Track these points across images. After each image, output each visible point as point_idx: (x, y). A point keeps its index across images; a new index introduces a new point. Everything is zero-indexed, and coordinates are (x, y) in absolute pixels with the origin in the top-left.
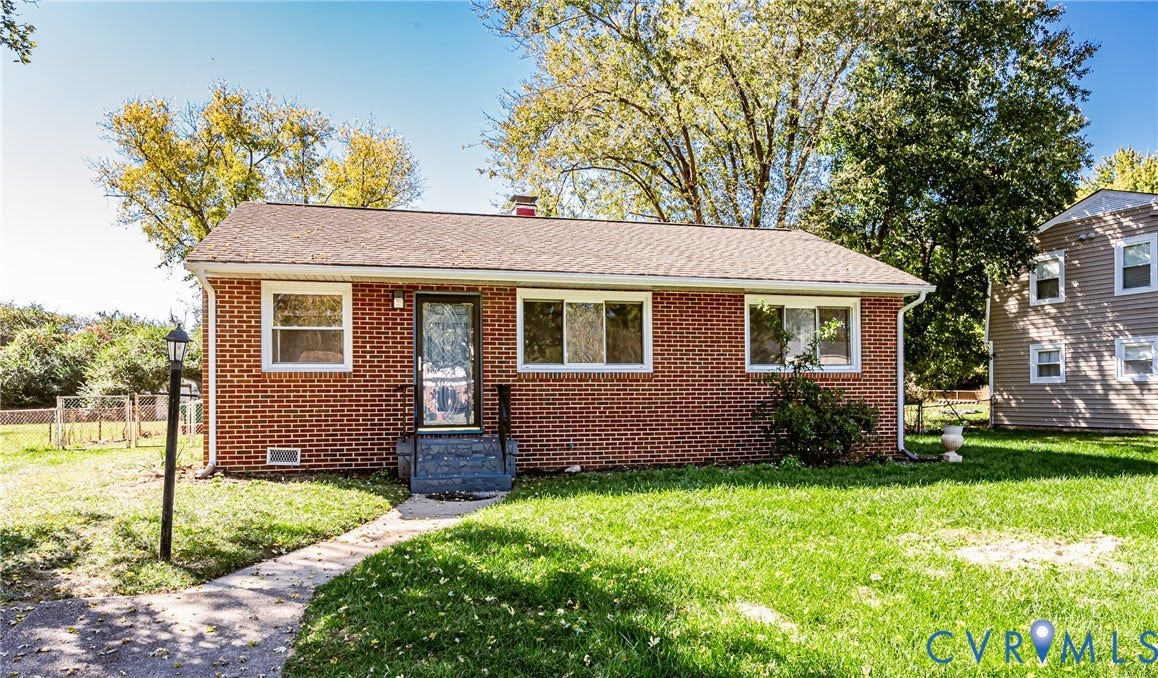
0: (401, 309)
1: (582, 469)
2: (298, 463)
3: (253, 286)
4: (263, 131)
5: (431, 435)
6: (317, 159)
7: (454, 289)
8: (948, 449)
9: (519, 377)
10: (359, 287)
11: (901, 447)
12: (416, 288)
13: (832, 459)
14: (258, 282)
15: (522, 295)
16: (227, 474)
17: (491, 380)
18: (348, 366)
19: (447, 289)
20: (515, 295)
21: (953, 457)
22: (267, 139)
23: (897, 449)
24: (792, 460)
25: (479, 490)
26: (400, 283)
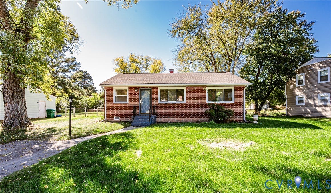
0: (137, 92)
1: (171, 122)
2: (119, 120)
3: (112, 88)
4: (138, 60)
5: (142, 115)
6: (149, 64)
7: (147, 88)
8: (254, 120)
9: (159, 104)
10: (130, 88)
11: (244, 119)
12: (139, 88)
13: (223, 122)
14: (113, 88)
15: (159, 88)
16: (107, 121)
17: (153, 105)
18: (128, 102)
19: (145, 88)
20: (158, 88)
21: (255, 122)
22: (139, 62)
23: (243, 120)
24: (212, 122)
25: (144, 125)
26: (137, 87)
